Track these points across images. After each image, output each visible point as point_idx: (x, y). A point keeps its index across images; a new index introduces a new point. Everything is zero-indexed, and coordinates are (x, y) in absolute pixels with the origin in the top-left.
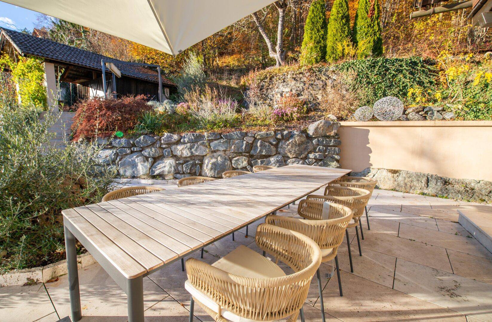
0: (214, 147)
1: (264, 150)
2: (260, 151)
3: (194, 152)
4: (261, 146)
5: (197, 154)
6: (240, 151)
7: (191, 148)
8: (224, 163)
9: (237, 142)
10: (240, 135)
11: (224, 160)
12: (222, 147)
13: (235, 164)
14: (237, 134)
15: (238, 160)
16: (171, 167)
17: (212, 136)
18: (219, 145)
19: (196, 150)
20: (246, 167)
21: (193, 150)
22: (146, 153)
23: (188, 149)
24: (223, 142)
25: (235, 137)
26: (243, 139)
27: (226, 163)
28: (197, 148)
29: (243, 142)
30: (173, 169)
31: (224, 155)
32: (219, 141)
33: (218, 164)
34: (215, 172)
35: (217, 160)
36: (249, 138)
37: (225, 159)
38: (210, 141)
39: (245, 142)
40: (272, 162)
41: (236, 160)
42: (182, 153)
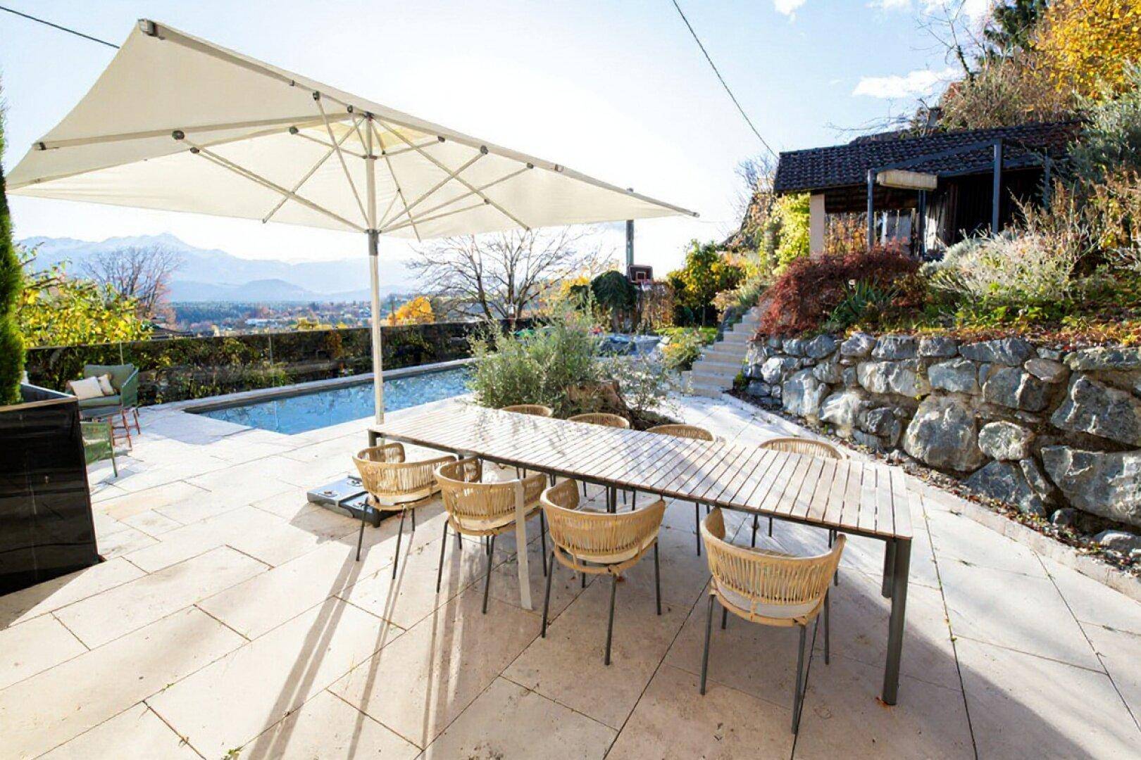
0: (937, 379)
1: (1094, 418)
2: (1077, 416)
3: (892, 384)
4: (1081, 397)
5: (897, 390)
6: (1009, 404)
7: (887, 373)
8: (954, 428)
9: (1001, 371)
10: (1009, 352)
11: (957, 420)
12: (955, 382)
13: (984, 440)
14: (1002, 349)
15: (995, 431)
16: (846, 412)
17: (934, 348)
18: (949, 375)
19: (896, 380)
20: (1016, 462)
21: (891, 378)
22: (816, 372)
23: (883, 373)
24: (958, 368)
25: (996, 355)
26: (1022, 366)
27: (961, 433)
28: (898, 375)
29: (1019, 375)
30: (850, 416)
31: (962, 406)
32: (948, 363)
33: (940, 428)
34: (925, 448)
35: (941, 418)
36: (1042, 364)
37: (963, 419)
38: (929, 361)
39: (1025, 377)
40: (1125, 473)
41: (990, 431)
42: (871, 383)
